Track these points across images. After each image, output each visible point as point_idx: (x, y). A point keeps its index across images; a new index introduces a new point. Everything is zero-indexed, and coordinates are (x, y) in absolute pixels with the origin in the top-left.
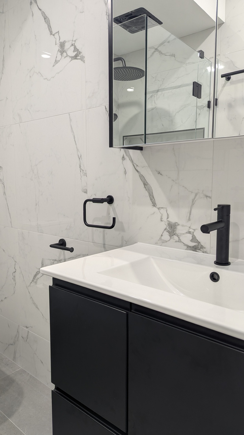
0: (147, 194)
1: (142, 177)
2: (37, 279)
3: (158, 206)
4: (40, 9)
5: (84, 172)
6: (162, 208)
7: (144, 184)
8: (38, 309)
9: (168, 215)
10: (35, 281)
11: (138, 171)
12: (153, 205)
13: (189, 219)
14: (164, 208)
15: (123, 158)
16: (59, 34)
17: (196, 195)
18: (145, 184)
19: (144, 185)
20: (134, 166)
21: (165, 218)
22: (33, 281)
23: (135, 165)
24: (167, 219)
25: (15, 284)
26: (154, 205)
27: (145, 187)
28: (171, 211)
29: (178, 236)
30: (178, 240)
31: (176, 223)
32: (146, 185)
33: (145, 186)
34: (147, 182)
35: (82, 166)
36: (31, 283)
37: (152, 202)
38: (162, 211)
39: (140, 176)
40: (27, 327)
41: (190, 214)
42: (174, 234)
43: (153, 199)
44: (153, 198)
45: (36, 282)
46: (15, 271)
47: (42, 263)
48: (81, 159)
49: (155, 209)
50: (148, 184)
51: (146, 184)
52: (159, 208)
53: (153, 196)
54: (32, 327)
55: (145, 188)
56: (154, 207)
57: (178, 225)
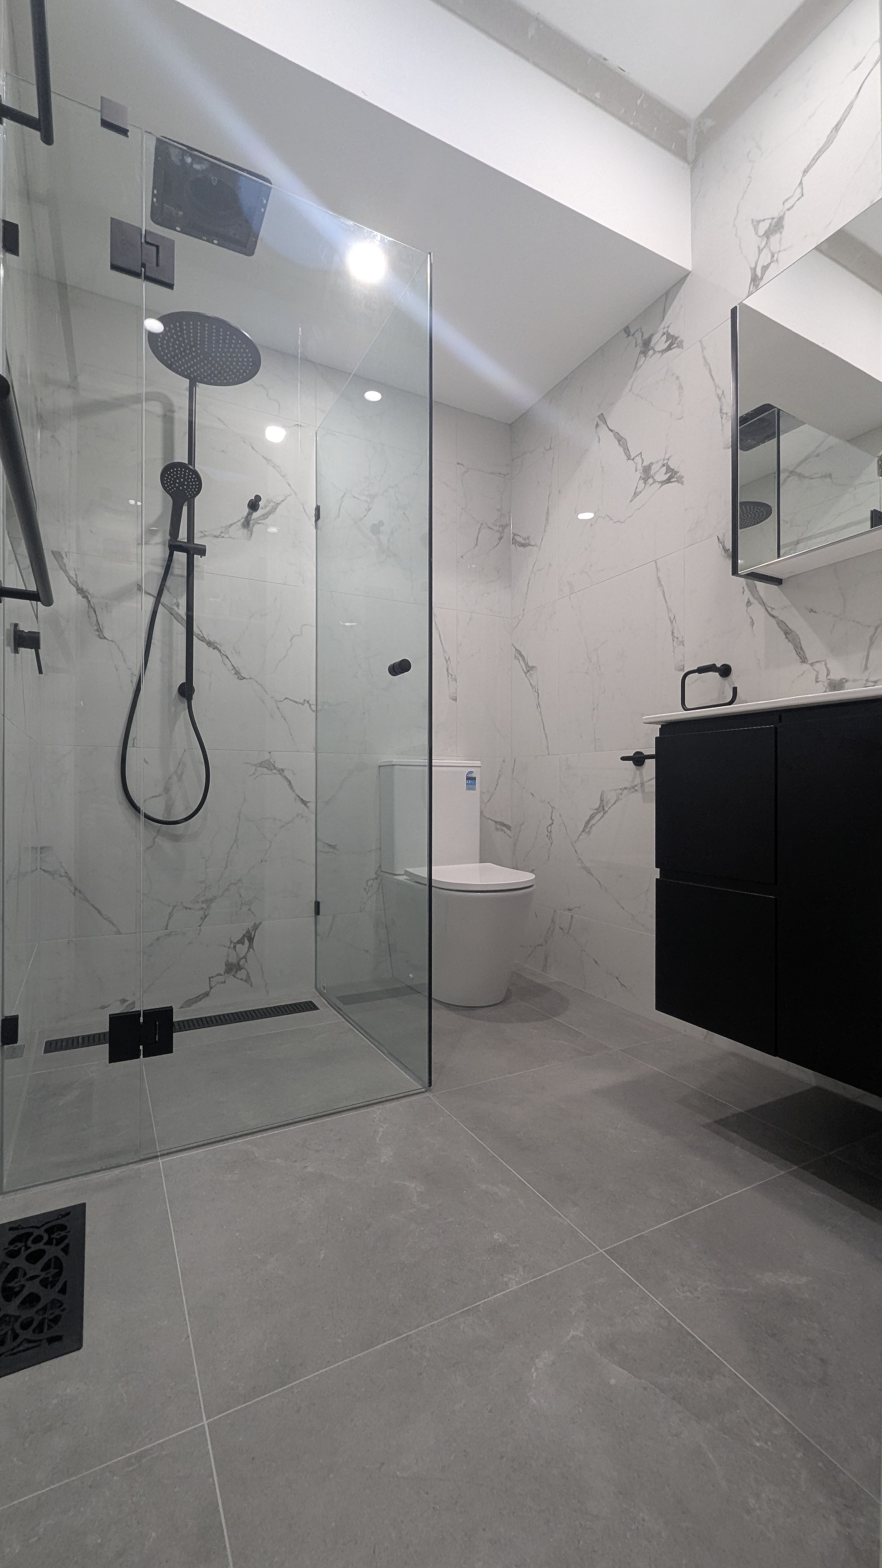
0: (791, 647)
1: (781, 624)
2: (591, 827)
3: (811, 661)
4: (611, 431)
5: (680, 639)
6: (818, 662)
7: (786, 633)
8: (591, 874)
9: (828, 670)
10: (587, 830)
11: (774, 617)
12: (801, 661)
13: (866, 668)
14: (822, 661)
15: (749, 603)
16: (641, 456)
17: (876, 629)
18: (788, 633)
19: (785, 635)
20: (767, 610)
22: (583, 831)
23: (769, 609)
24: (827, 676)
25: (551, 843)
26: (804, 660)
27: (786, 637)
28: (833, 664)
31: (841, 680)
33: (788, 636)
34: (790, 630)
35: (676, 632)
36: (580, 834)
37: (800, 657)
38: (817, 666)
39: (777, 623)
40: (570, 910)
41: (867, 659)
43: (802, 652)
44: (802, 650)
45: (589, 833)
46: (552, 823)
47: (601, 798)
48: (674, 622)
49: (806, 666)
50: (793, 631)
52: (812, 664)
53: (801, 648)
54: (579, 908)
55: (788, 638)
56: (804, 664)
57: (847, 681)
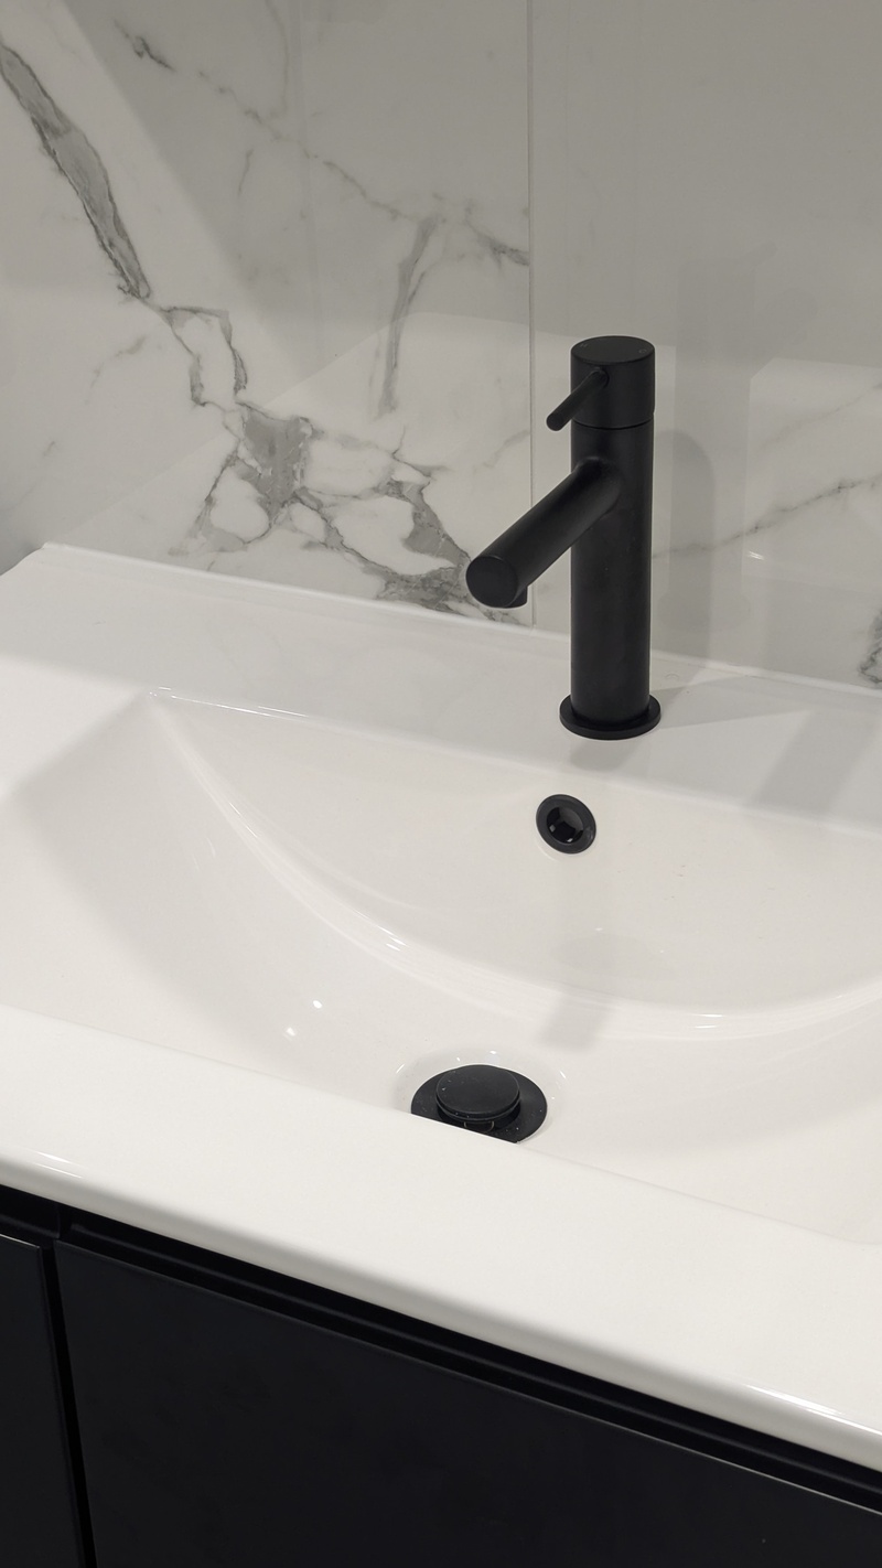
0: (73, 204)
1: (15, 71)
3: (163, 298)
6: (194, 311)
7: (43, 128)
9: (239, 363)
13: (389, 402)
14: (210, 313)
17: (424, 234)
18: (49, 127)
19: (40, 132)
21: (218, 383)
24: (237, 389)
27: (47, 147)
29: (318, 508)
30: (320, 535)
31: (299, 421)
32: (56, 133)
33: (53, 144)
34: (59, 114)
37: (116, 263)
41: (393, 365)
42: (296, 498)
44: (123, 233)
49: (142, 318)
50: (69, 128)
51: (56, 123)
52: (169, 314)
53: (117, 221)
55: (52, 154)
56: (136, 303)
57: (317, 434)
